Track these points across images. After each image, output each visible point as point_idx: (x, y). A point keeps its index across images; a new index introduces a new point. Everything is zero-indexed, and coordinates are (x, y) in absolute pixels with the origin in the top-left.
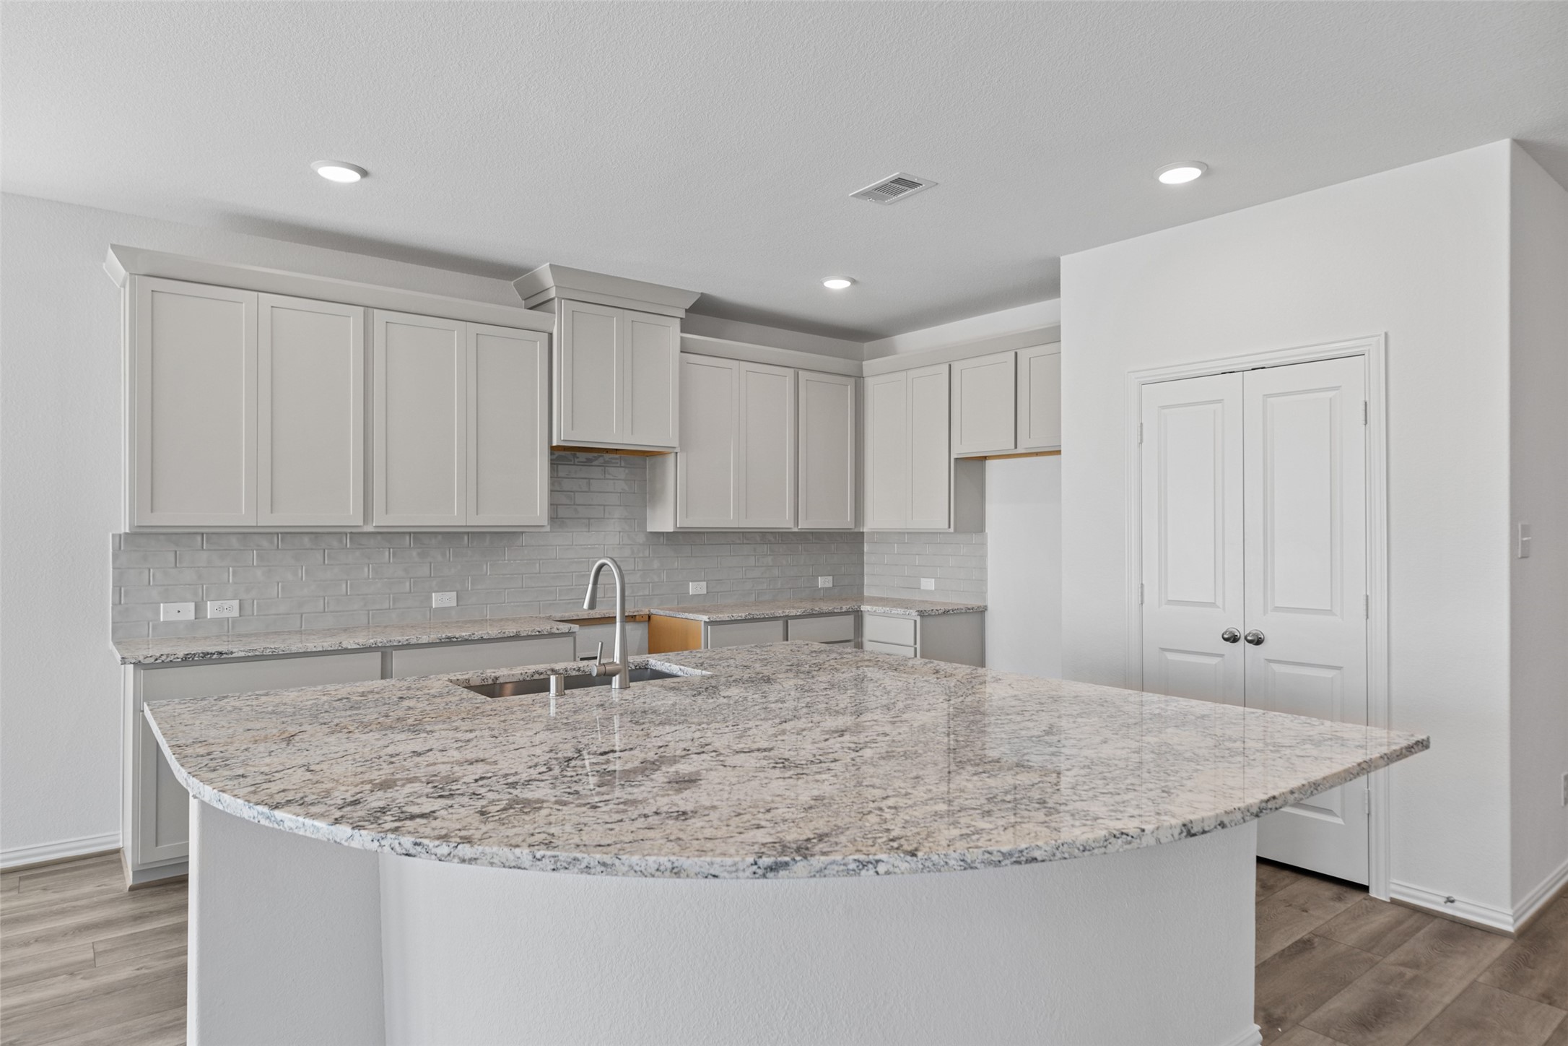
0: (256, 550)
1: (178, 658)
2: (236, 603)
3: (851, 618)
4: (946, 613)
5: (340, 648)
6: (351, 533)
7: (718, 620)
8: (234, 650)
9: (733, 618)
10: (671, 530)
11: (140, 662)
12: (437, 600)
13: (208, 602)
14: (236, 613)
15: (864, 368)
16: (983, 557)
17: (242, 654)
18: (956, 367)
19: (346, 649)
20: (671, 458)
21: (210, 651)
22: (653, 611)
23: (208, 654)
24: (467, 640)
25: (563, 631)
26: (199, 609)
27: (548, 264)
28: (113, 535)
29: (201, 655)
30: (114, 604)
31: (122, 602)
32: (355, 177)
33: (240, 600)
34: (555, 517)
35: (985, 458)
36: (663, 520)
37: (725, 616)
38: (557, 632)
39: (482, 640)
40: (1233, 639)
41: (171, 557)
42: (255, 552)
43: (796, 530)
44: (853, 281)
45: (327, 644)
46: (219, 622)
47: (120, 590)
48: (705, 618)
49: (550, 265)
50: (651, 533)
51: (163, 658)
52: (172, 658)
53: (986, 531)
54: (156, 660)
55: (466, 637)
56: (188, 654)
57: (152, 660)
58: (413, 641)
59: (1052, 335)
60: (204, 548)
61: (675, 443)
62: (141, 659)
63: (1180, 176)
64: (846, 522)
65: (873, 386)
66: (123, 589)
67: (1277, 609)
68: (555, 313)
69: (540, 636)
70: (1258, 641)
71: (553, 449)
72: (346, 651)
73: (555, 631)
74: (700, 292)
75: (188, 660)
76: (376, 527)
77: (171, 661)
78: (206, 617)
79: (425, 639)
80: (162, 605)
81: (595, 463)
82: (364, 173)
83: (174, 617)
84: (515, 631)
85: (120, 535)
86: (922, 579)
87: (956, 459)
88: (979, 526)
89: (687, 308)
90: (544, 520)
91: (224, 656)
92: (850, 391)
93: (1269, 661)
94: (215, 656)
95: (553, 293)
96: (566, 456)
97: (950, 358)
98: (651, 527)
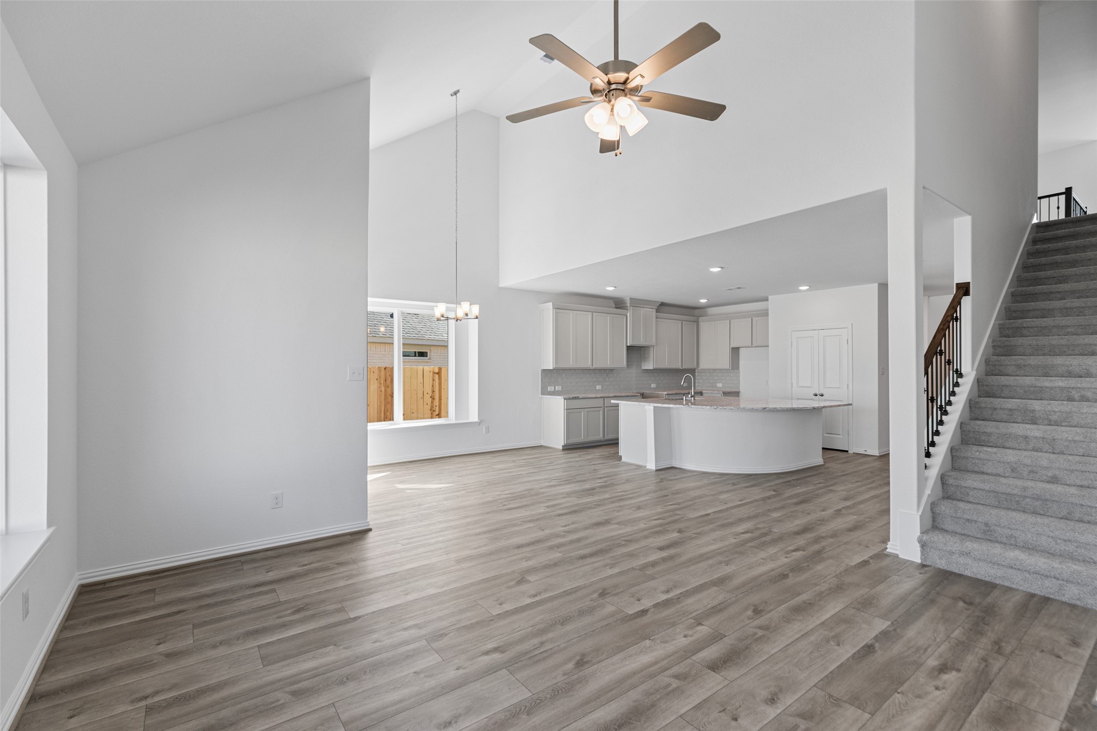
2: (561, 387)
4: (729, 393)
6: (582, 370)
10: (652, 368)
11: (566, 398)
12: (598, 387)
13: (557, 387)
14: (561, 389)
15: (699, 318)
16: (739, 377)
18: (732, 321)
20: (652, 349)
22: (644, 392)
23: (577, 397)
26: (555, 388)
27: (629, 297)
31: (542, 387)
32: (614, 289)
34: (628, 365)
35: (739, 348)
36: (649, 366)
37: (670, 393)
40: (816, 395)
41: (550, 375)
42: (564, 374)
43: (682, 369)
44: (708, 300)
46: (558, 391)
48: (666, 393)
50: (644, 369)
53: (740, 369)
60: (556, 373)
61: (655, 344)
64: (694, 366)
65: (702, 325)
66: (542, 383)
67: (827, 387)
68: (628, 310)
70: (822, 395)
71: (627, 346)
74: (662, 301)
75: (573, 398)
76: (594, 368)
78: (556, 390)
80: (548, 387)
83: (551, 390)
85: (541, 370)
86: (717, 384)
87: (732, 348)
88: (738, 368)
89: (658, 306)
90: (626, 366)
91: (579, 398)
92: (695, 326)
93: (825, 400)
95: (629, 305)
96: (630, 348)
97: (729, 317)
98: (643, 368)
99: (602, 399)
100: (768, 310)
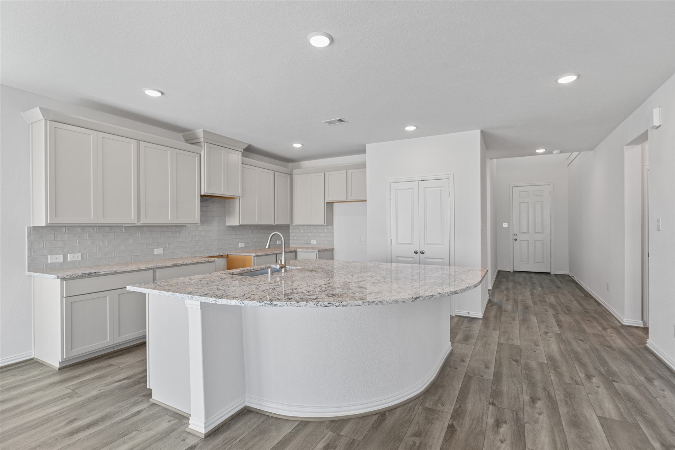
0: (88, 233)
1: (79, 275)
2: (80, 254)
3: (294, 254)
4: (324, 250)
5: (139, 269)
6: (125, 226)
7: (258, 255)
8: (101, 271)
10: (238, 224)
11: (64, 277)
12: (156, 251)
13: (69, 255)
14: (80, 259)
15: (293, 172)
16: (333, 233)
17: (104, 273)
18: (327, 174)
19: (141, 269)
20: (237, 200)
21: (91, 272)
22: (229, 253)
23: (91, 273)
24: (182, 265)
25: (212, 260)
26: (65, 257)
27: (202, 130)
28: (28, 227)
29: (88, 274)
30: (28, 256)
31: (32, 255)
32: (159, 94)
33: (82, 253)
34: (202, 221)
35: (334, 202)
36: (234, 221)
37: (260, 254)
38: (210, 261)
39: (187, 264)
40: (416, 253)
41: (53, 236)
42: (87, 234)
43: (274, 225)
44: (303, 145)
45: (134, 268)
46: (73, 262)
47: (31, 250)
48: (254, 255)
49: (203, 130)
50: (227, 226)
51: (74, 275)
52: (77, 275)
53: (334, 225)
54: (71, 276)
55: (181, 264)
56: (83, 274)
57: (69, 277)
58: (164, 266)
59: (363, 166)
60: (67, 232)
61: (241, 195)
62: (65, 276)
63: (410, 128)
64: (288, 222)
65: (296, 178)
66: (32, 250)
67: (428, 244)
68: (202, 147)
69: (205, 262)
70: (423, 253)
71: (201, 196)
72: (141, 270)
74: (249, 143)
75: (83, 276)
76: (142, 224)
77: (77, 277)
78: (68, 260)
79: (168, 265)
80: (49, 256)
82: (162, 93)
83: (54, 261)
84: (197, 261)
85: (31, 227)
86: (311, 241)
87: (326, 202)
88: (332, 224)
89: (244, 148)
90: (199, 222)
91: (97, 274)
92: (289, 179)
93: (426, 258)
94: (93, 274)
95: (202, 140)
96: (205, 198)
97: (324, 171)
98: (228, 224)
99: (152, 271)
100: (366, 162)
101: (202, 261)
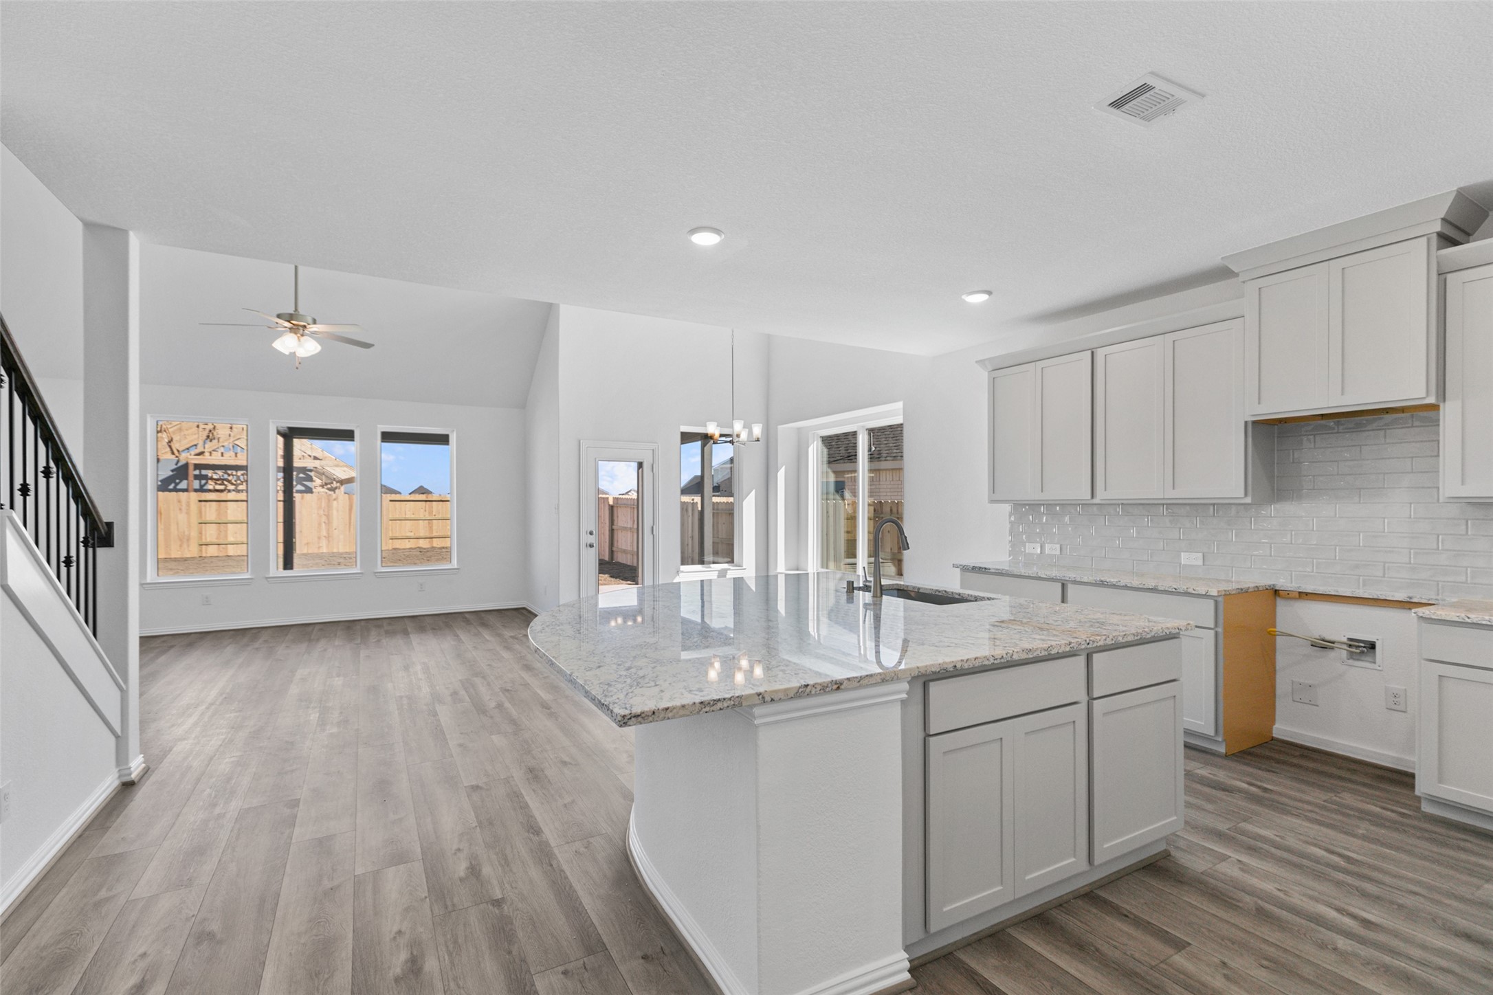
5: (1037, 576)
7: (1433, 617)
8: (991, 569)
9: (1469, 621)
12: (1185, 558)
13: (1046, 545)
17: (994, 571)
19: (1040, 577)
24: (1114, 585)
25: (1200, 592)
26: (1042, 548)
29: (979, 568)
33: (1060, 545)
38: (1193, 592)
39: (1126, 587)
41: (1032, 517)
42: (1069, 515)
46: (1051, 556)
51: (966, 566)
52: (969, 567)
55: (1114, 583)
56: (974, 566)
58: (1078, 579)
60: (1045, 513)
66: (1013, 533)
68: (1245, 297)
72: (1040, 578)
73: (1191, 590)
74: (1454, 189)
75: (975, 569)
78: (1045, 553)
79: (1085, 579)
80: (1027, 544)
81: (1369, 427)
83: (1032, 551)
84: (1154, 585)
89: (1443, 216)
90: (1241, 492)
94: (984, 569)
101: (1166, 589)
